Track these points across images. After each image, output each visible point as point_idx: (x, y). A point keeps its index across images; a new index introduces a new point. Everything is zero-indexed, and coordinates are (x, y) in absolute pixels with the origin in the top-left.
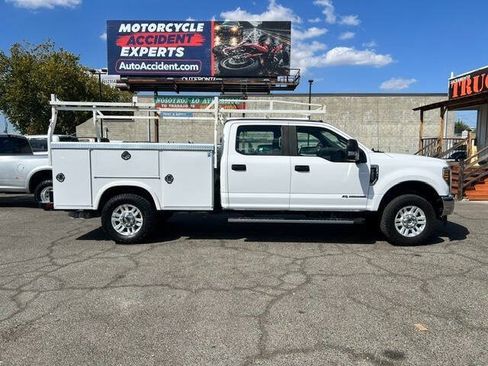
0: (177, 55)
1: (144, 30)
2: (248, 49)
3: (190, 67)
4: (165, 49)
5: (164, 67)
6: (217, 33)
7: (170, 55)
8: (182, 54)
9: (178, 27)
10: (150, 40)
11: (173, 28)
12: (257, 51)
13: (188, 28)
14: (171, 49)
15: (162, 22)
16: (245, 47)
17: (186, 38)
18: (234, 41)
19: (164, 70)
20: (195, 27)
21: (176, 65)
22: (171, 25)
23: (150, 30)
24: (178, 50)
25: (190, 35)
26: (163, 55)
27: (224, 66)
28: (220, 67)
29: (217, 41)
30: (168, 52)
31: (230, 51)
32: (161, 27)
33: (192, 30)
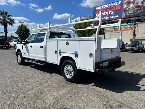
0: (111, 13)
1: (102, 8)
2: (136, 7)
3: (115, 17)
4: (108, 12)
5: (107, 18)
6: (126, 3)
7: (109, 14)
8: (113, 13)
9: (112, 4)
10: (104, 10)
11: (111, 5)
12: (140, 6)
13: (116, 4)
14: (110, 12)
15: (108, 4)
16: (135, 6)
17: (115, 7)
18: (131, 5)
19: (107, 19)
20: (118, 3)
21: (111, 17)
22: (110, 4)
23: (104, 7)
24: (112, 12)
25: (116, 6)
26: (107, 14)
27: (127, 14)
28: (126, 15)
29: (125, 6)
30: (109, 13)
31: (130, 9)
32: (107, 6)
33: (117, 4)
